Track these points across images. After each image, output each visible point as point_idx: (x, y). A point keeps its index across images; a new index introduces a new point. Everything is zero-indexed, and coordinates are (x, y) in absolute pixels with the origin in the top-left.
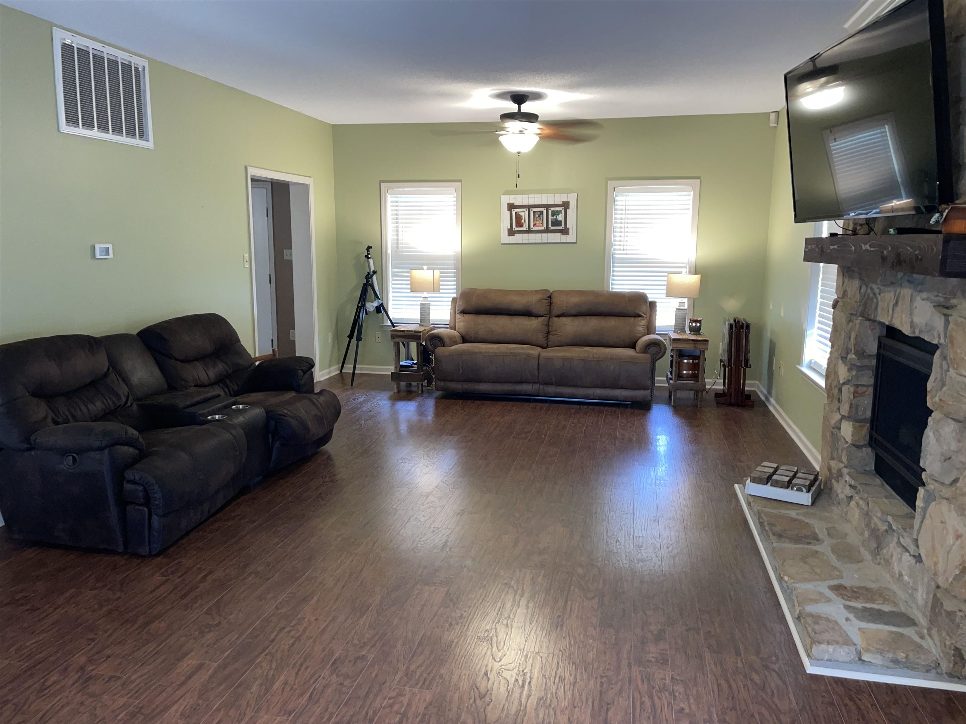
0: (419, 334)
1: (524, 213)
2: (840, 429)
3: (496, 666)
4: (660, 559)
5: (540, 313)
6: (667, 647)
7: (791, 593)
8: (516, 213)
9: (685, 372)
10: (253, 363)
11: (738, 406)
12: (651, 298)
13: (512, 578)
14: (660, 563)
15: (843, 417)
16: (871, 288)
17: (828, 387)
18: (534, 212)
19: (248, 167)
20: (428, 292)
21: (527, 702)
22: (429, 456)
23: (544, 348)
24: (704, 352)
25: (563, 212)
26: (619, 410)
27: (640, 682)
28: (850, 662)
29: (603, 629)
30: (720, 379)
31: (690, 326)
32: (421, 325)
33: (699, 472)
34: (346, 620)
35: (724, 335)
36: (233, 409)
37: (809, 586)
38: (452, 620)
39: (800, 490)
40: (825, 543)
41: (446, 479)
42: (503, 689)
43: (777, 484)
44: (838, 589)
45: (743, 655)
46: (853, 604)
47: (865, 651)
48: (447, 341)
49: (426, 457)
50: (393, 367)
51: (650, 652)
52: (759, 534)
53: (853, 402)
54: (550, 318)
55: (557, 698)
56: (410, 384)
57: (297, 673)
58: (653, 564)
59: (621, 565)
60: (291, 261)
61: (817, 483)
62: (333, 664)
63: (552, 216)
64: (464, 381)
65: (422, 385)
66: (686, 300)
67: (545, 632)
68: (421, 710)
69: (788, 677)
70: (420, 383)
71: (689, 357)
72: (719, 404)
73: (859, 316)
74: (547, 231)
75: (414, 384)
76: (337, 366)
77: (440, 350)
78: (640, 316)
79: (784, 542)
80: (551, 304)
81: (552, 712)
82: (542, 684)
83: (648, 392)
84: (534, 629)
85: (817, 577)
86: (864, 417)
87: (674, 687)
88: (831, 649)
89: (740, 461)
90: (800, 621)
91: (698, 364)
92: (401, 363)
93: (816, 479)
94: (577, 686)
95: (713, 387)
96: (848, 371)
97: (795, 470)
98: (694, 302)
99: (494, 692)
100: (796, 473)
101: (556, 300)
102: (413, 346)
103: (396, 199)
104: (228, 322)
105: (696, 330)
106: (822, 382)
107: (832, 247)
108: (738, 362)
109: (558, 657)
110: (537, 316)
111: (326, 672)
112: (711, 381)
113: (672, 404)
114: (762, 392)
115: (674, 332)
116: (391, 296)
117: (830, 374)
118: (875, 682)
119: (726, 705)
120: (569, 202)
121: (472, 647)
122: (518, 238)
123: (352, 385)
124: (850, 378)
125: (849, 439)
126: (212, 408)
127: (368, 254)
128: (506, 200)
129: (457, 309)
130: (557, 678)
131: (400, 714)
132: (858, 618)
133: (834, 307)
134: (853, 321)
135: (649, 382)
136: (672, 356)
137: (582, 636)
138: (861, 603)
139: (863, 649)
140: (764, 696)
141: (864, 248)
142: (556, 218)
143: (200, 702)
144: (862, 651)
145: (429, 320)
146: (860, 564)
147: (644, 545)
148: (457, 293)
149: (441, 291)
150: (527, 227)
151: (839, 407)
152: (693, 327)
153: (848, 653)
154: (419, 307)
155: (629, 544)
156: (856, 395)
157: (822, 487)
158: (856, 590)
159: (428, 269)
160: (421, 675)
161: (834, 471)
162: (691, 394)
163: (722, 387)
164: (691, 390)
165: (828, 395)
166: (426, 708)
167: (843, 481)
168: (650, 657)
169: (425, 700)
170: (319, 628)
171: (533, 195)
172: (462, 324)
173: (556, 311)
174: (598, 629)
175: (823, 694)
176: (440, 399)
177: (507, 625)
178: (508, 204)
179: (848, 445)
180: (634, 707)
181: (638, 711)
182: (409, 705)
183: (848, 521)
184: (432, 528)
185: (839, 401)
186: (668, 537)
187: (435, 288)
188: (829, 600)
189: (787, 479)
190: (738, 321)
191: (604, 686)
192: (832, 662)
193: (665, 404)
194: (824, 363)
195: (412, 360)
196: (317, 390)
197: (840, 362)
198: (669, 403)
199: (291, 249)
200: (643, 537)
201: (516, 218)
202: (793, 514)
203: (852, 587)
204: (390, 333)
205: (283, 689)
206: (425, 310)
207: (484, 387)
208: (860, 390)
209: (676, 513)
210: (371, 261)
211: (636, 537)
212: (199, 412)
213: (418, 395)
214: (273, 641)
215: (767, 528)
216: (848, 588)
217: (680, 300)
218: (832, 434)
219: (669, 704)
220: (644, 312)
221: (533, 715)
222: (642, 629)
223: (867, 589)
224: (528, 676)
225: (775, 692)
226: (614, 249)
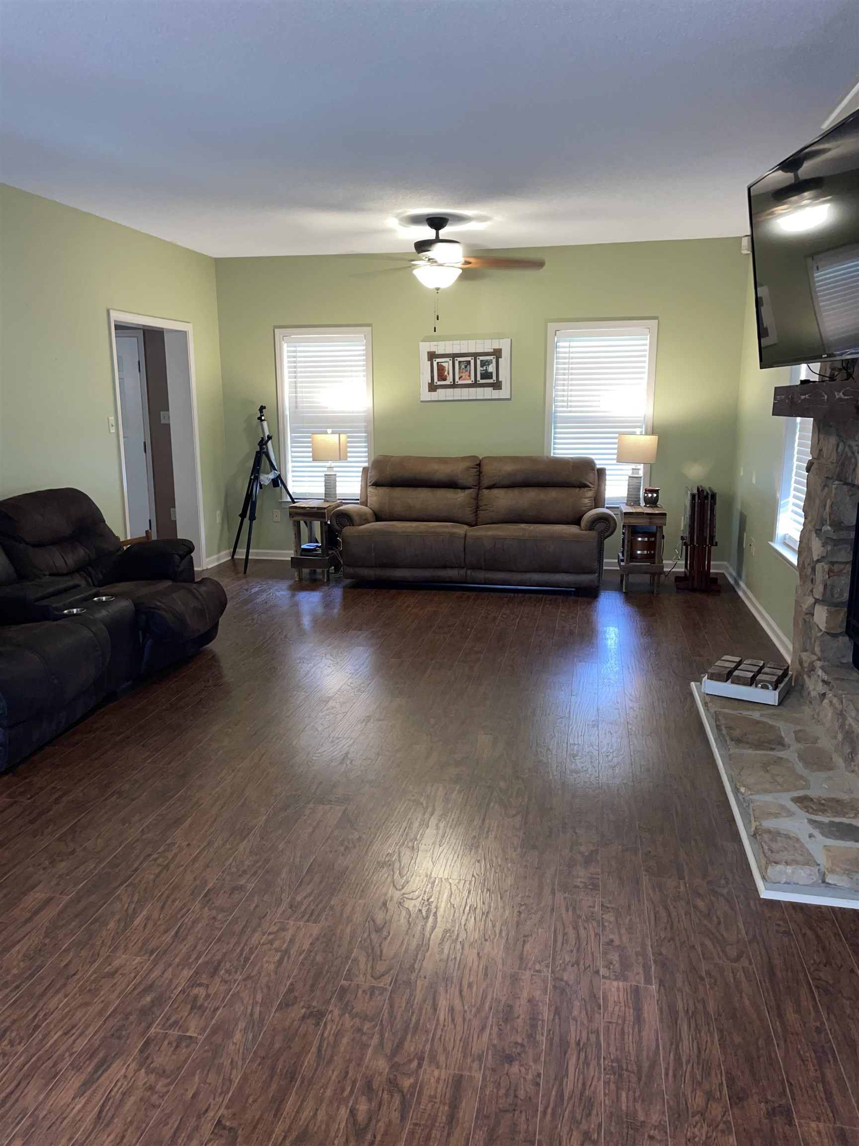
0: (323, 511)
1: (447, 364)
2: (813, 615)
3: (397, 895)
4: (597, 769)
5: (468, 485)
6: (599, 870)
7: (748, 806)
8: (438, 363)
9: (639, 552)
10: (121, 547)
11: (702, 591)
12: (599, 464)
13: (422, 795)
14: (597, 774)
15: (817, 601)
16: (850, 447)
17: (801, 566)
18: (460, 362)
19: (111, 311)
20: (333, 460)
21: (431, 935)
22: (332, 655)
23: (472, 526)
24: (661, 527)
25: (494, 361)
26: (560, 598)
27: (563, 911)
28: (812, 885)
29: (524, 850)
30: (681, 560)
31: (645, 497)
32: (326, 501)
33: (650, 668)
34: (224, 844)
35: (686, 506)
36: (95, 601)
37: (769, 798)
38: (349, 843)
39: (765, 687)
40: (792, 748)
41: (350, 681)
42: (403, 921)
43: (739, 681)
44: (803, 801)
45: (687, 878)
46: (819, 818)
47: (829, 872)
48: (356, 519)
49: (328, 656)
50: (293, 552)
51: (578, 877)
52: (715, 739)
53: (829, 582)
54: (479, 489)
55: (466, 930)
56: (315, 571)
57: (163, 907)
58: (588, 776)
59: (551, 778)
60: (169, 425)
61: (787, 679)
62: (205, 896)
63: (482, 366)
64: (377, 567)
65: (328, 572)
66: (641, 467)
67: (456, 855)
68: (306, 947)
69: (739, 903)
70: (326, 570)
71: (644, 534)
72: (679, 589)
73: (836, 480)
74: (475, 385)
75: (319, 570)
76: (227, 551)
77: (348, 530)
78: (586, 486)
79: (744, 748)
80: (480, 472)
81: (459, 946)
82: (449, 915)
83: (594, 577)
84: (445, 851)
85: (778, 787)
86: (839, 600)
87: (604, 916)
88: (789, 869)
89: (700, 656)
90: (756, 838)
91: (655, 542)
92: (302, 547)
93: (785, 674)
94: (490, 916)
95: (673, 570)
96: (823, 546)
97: (761, 665)
98: (651, 469)
99: (394, 925)
100: (762, 668)
101: (487, 468)
102: (317, 525)
103: (294, 349)
104: (90, 499)
105: (652, 502)
106: (794, 559)
107: (803, 397)
108: (702, 540)
109: (470, 884)
110: (464, 488)
111: (197, 905)
112: (670, 562)
113: (624, 591)
114: (731, 575)
115: (627, 504)
116: (290, 465)
117: (803, 549)
118: (840, 908)
119: (663, 936)
120: (501, 349)
121: (371, 874)
122: (441, 394)
123: (245, 573)
124: (825, 554)
125: (823, 627)
126: (69, 600)
127: (262, 416)
128: (426, 347)
129: (368, 481)
130: (468, 908)
131: (281, 951)
132: (824, 834)
133: (808, 469)
134: (828, 487)
135: (596, 564)
136: (624, 533)
137: (499, 859)
138: (829, 817)
139: (827, 869)
140: (709, 925)
141: (837, 397)
142: (486, 369)
143: (47, 941)
144: (826, 873)
145: (336, 494)
146: (832, 772)
147: (580, 754)
148: (368, 461)
149: (349, 459)
150: (452, 380)
151: (813, 589)
152: (649, 498)
153: (810, 875)
154: (323, 479)
155: (562, 752)
156: (832, 574)
157: (793, 684)
158: (823, 802)
159: (333, 433)
160: (309, 905)
161: (806, 665)
162: (647, 578)
163: (683, 570)
164: (646, 573)
165: (800, 574)
166: (311, 944)
167: (816, 676)
168: (578, 882)
169: (311, 935)
170: (190, 855)
171: (458, 342)
172: (374, 499)
173: (486, 482)
174: (519, 850)
175: (778, 922)
176: (350, 588)
177: (413, 847)
178: (428, 352)
179: (821, 633)
180: (555, 941)
181: (559, 943)
182: (292, 941)
183: (820, 722)
184: (331, 739)
185: (812, 582)
186: (608, 744)
187: (341, 455)
188: (790, 814)
189: (750, 675)
190: (702, 491)
191: (522, 915)
192: (791, 885)
193: (615, 590)
194: (797, 536)
195: (318, 542)
196: (197, 580)
197: (814, 535)
198: (619, 589)
199: (168, 410)
200: (578, 744)
201: (438, 370)
202: (756, 715)
203: (819, 799)
204: (288, 510)
205: (145, 925)
206: (330, 483)
207: (399, 573)
208: (836, 568)
209: (620, 717)
210: (265, 424)
211: (571, 744)
212: (54, 605)
213: (323, 584)
214: (136, 870)
215: (724, 732)
216: (815, 800)
217: (633, 466)
218: (805, 621)
219: (597, 935)
220: (591, 481)
221: (436, 950)
222: (571, 850)
223: (838, 801)
224: (434, 905)
225: (722, 919)
226: (556, 407)
